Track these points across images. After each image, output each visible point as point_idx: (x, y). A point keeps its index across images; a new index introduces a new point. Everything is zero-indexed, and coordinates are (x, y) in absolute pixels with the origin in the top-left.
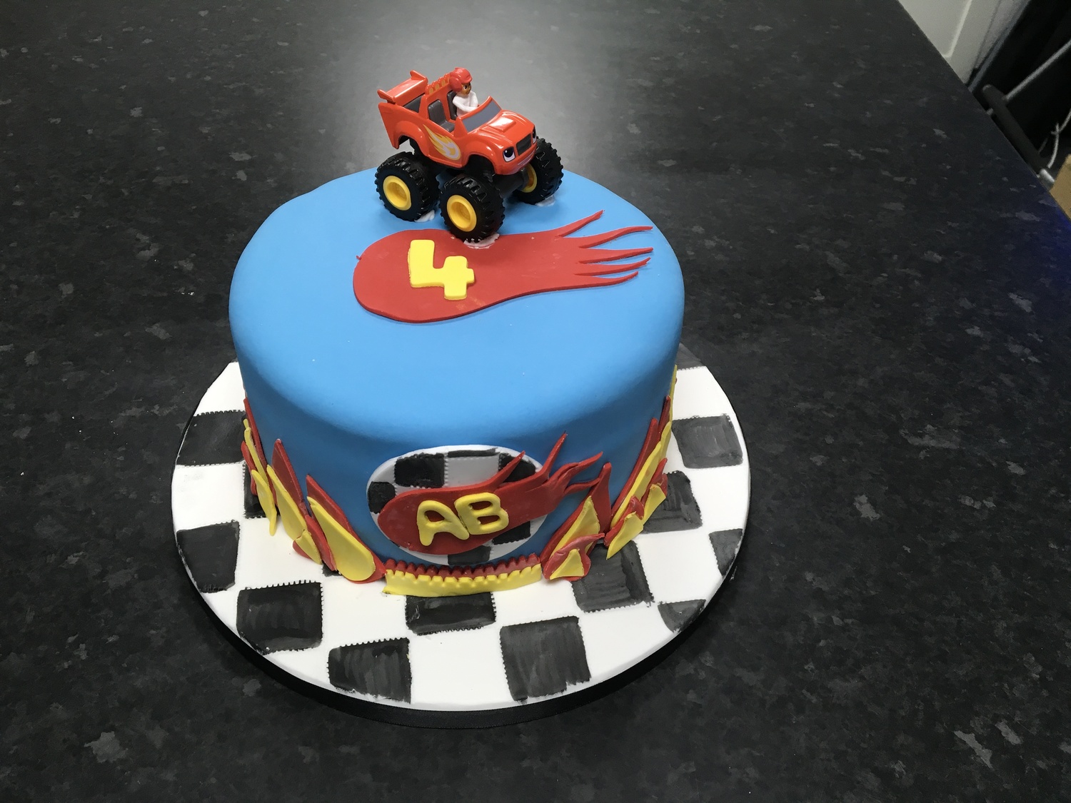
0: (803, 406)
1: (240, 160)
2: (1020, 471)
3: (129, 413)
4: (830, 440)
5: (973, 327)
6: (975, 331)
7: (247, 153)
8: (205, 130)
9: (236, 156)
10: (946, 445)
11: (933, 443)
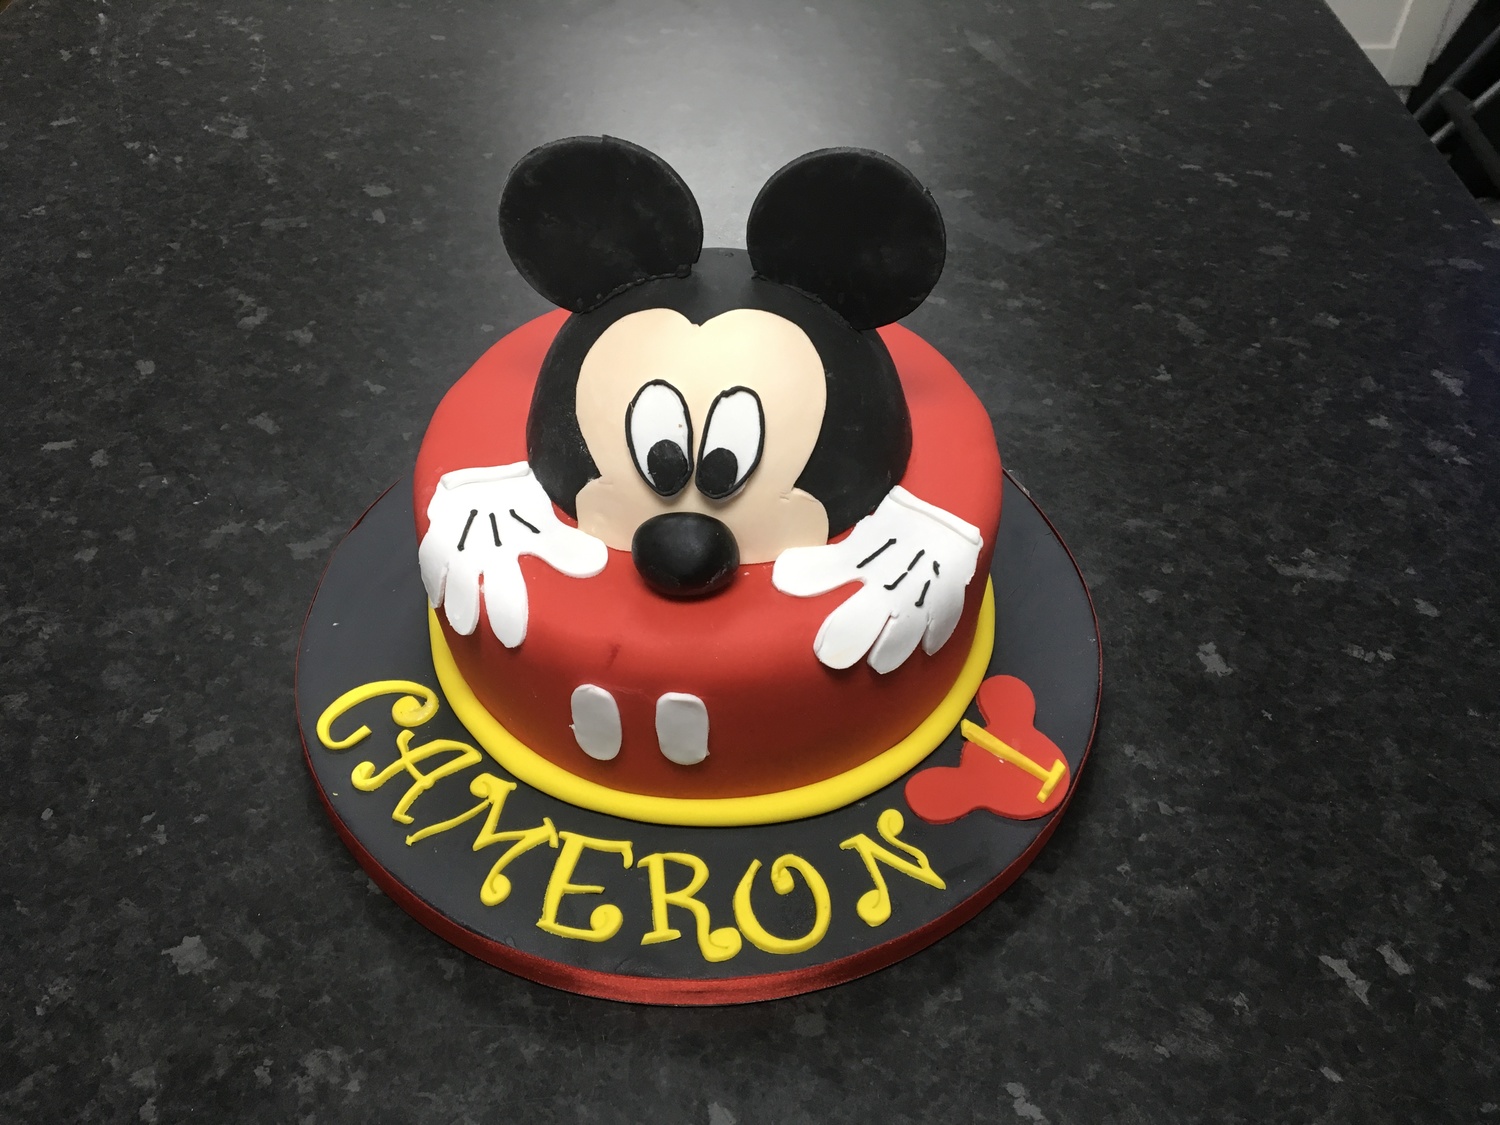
0: (1133, 523)
1: (378, 195)
2: (1433, 612)
3: (224, 530)
4: (1167, 569)
5: (1378, 417)
6: (1382, 422)
7: (387, 186)
8: (332, 155)
9: (372, 191)
10: (1331, 575)
11: (1311, 573)
